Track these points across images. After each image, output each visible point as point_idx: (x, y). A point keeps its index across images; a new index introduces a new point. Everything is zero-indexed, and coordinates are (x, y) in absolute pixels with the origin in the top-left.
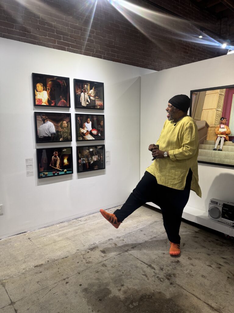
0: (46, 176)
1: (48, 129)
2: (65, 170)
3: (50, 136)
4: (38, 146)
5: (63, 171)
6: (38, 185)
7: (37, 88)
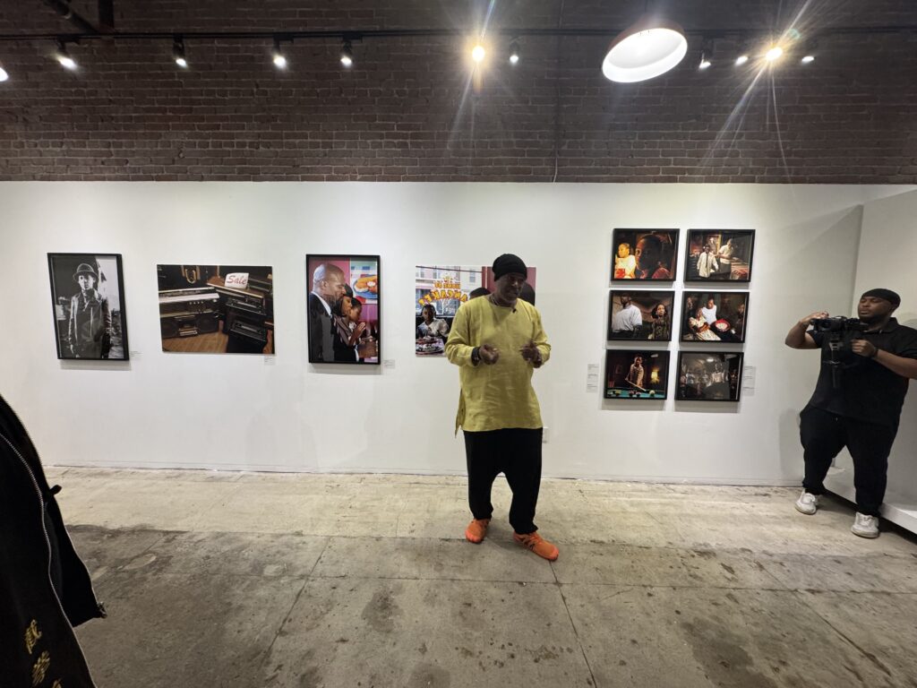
0: (618, 397)
1: (630, 318)
2: (652, 392)
3: (632, 329)
4: (609, 344)
5: (648, 392)
6: (603, 409)
7: (620, 252)
